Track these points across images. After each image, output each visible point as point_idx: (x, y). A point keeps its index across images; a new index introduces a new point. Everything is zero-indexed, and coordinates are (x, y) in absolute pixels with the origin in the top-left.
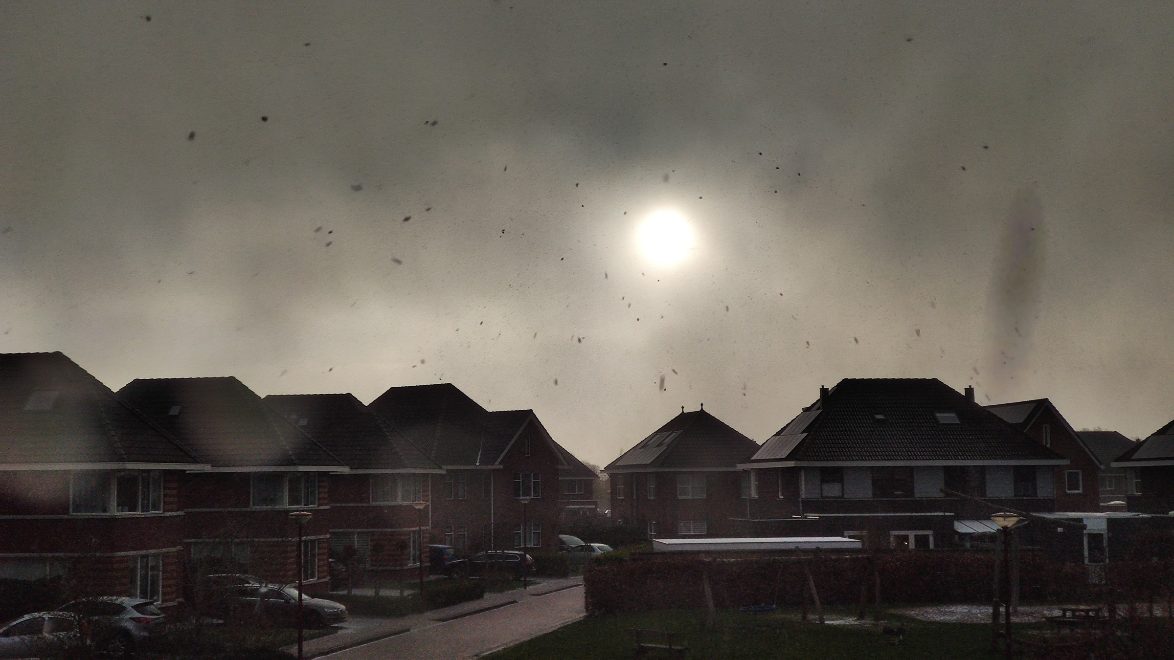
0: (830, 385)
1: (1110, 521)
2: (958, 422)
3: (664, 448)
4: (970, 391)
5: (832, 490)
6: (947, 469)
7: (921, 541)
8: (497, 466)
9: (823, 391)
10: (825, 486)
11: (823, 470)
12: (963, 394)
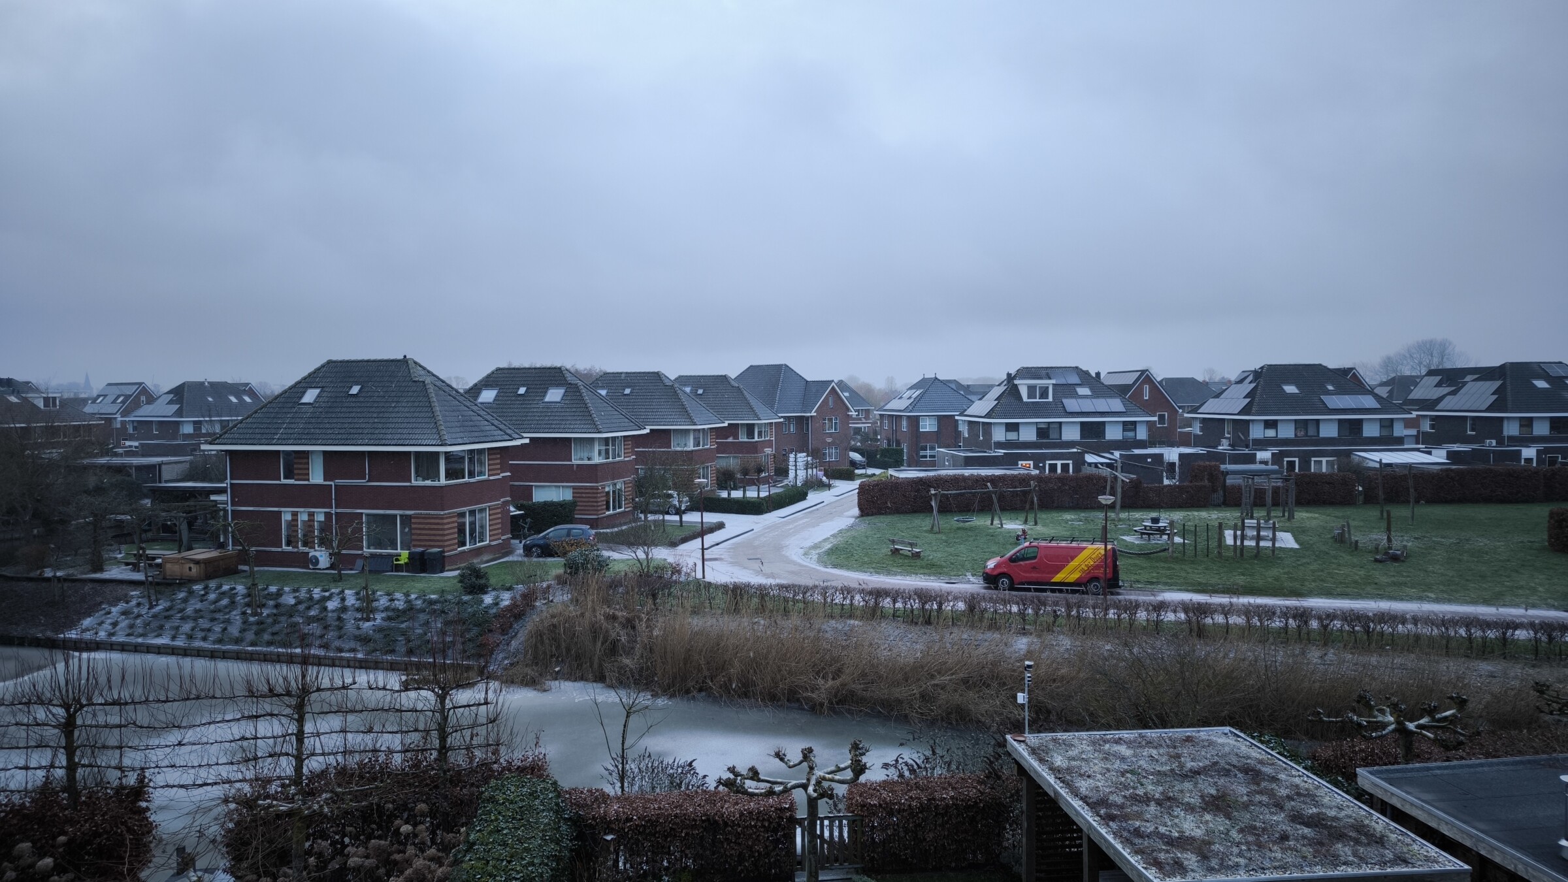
0: (1013, 372)
1: (1181, 456)
2: (1090, 393)
3: (912, 400)
4: (1098, 374)
5: (1012, 436)
6: (1082, 423)
7: (1065, 467)
8: (813, 414)
9: (1009, 375)
10: (1008, 433)
11: (1007, 424)
12: (1094, 375)
